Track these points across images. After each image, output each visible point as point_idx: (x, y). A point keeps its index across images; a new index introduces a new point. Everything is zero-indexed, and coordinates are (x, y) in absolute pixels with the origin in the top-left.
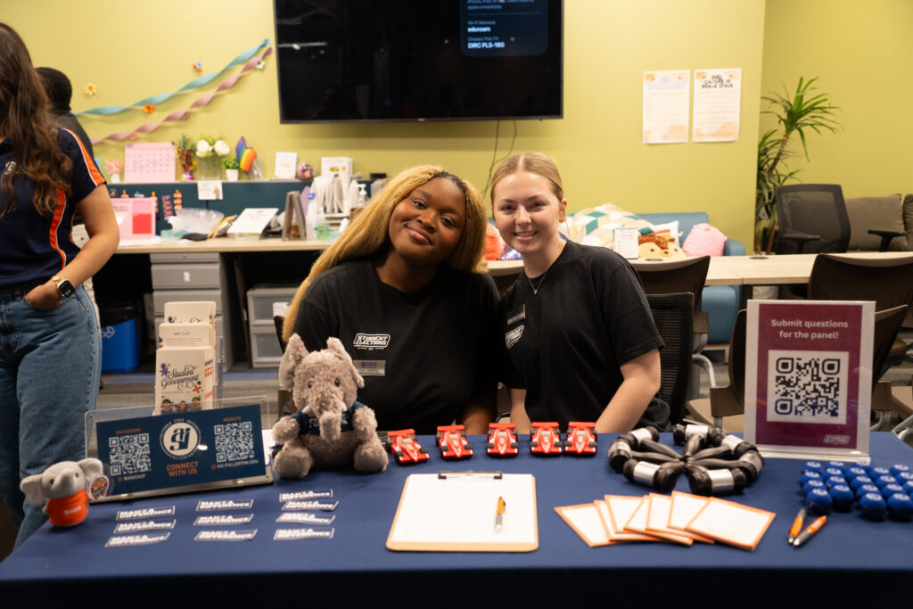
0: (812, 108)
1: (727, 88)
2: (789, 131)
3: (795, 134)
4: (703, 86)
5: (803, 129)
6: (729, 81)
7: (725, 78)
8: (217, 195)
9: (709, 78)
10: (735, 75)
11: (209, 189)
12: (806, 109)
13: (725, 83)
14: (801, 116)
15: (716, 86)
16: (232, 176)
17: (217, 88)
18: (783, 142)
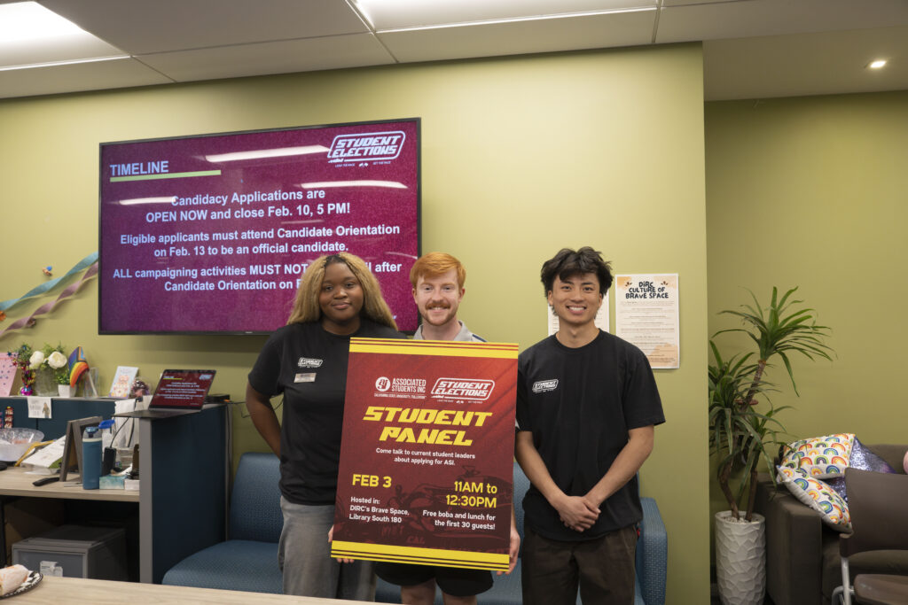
0: (794, 327)
1: (660, 299)
2: (765, 355)
3: (775, 359)
4: (627, 296)
5: (786, 352)
6: (663, 289)
7: (657, 285)
8: (47, 414)
9: (635, 285)
10: (670, 281)
11: (39, 406)
12: (786, 328)
13: (657, 293)
14: (781, 336)
15: (645, 296)
16: (65, 393)
17: (61, 293)
18: (759, 369)
